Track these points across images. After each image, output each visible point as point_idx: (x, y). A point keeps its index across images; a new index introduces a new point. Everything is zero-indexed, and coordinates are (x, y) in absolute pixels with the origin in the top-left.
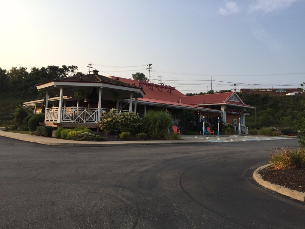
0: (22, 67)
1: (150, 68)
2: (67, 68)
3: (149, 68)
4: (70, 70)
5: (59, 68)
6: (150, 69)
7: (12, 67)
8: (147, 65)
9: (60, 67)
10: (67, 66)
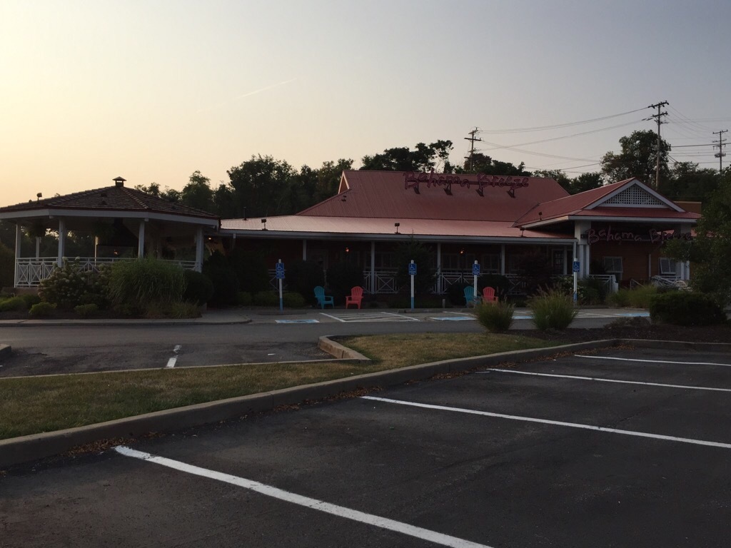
0: (343, 160)
1: (663, 114)
2: (429, 148)
3: (659, 115)
4: (438, 152)
5: (410, 151)
6: (662, 118)
7: (324, 163)
8: (654, 107)
9: (413, 149)
10: (427, 144)
